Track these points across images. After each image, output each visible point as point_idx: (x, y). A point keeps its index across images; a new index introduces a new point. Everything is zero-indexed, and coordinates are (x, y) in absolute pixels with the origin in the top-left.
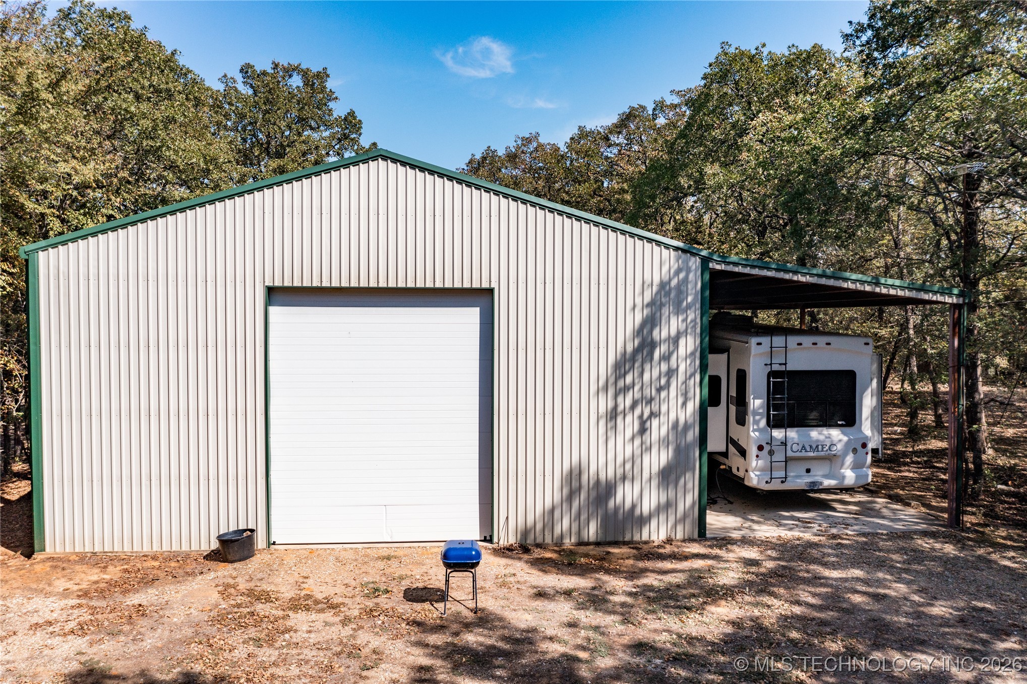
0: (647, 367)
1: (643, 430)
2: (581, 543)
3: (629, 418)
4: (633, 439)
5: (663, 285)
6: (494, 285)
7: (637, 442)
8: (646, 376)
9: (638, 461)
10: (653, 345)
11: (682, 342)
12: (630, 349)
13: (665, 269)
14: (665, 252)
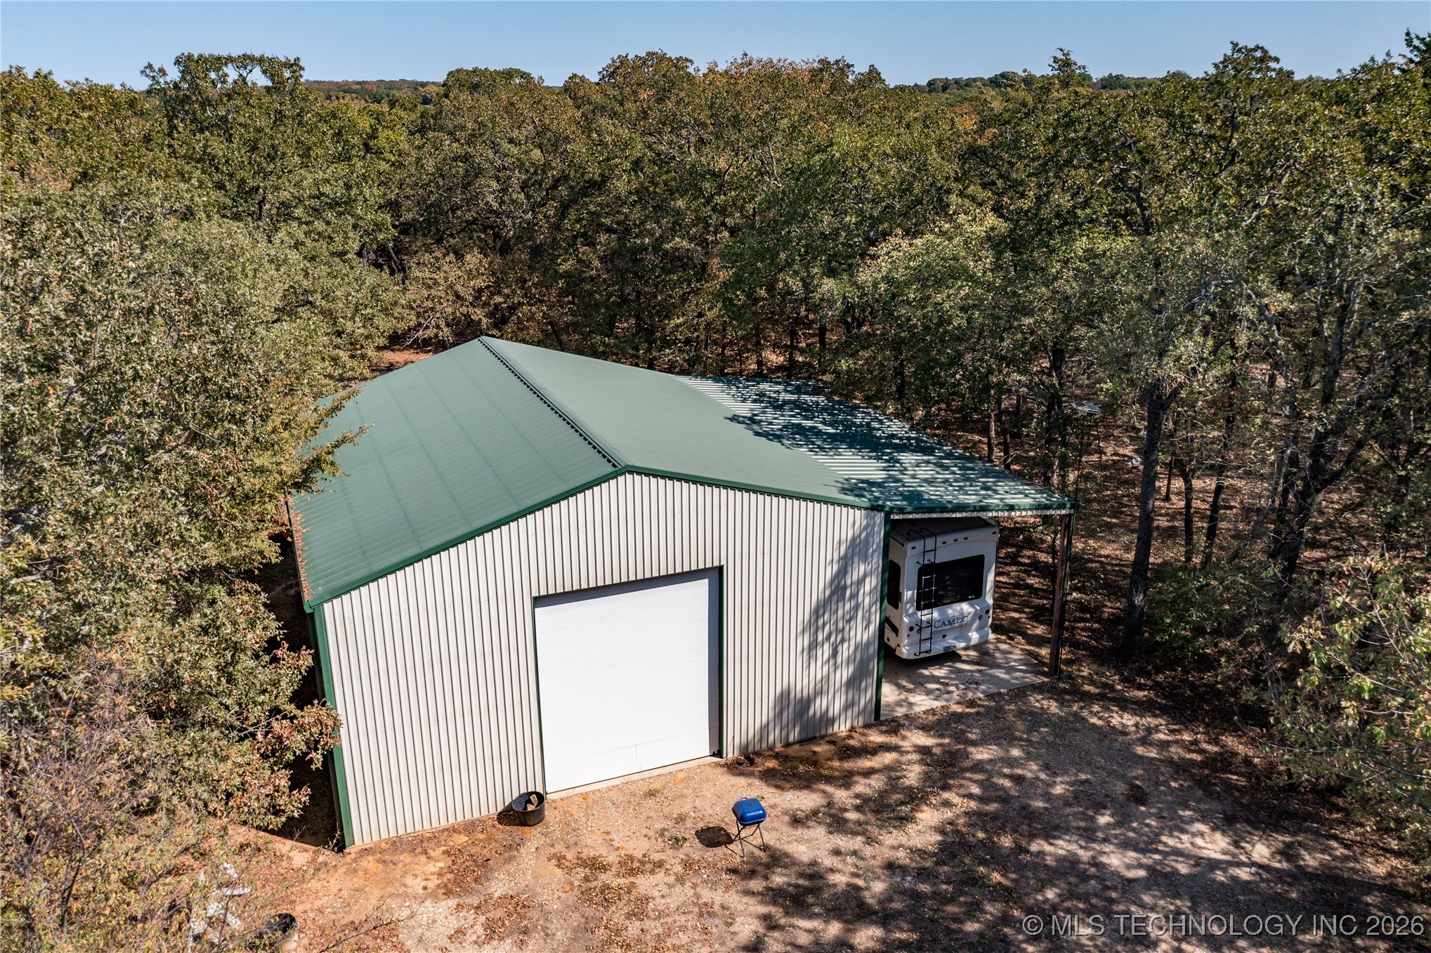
0: (841, 605)
1: (835, 654)
2: (788, 745)
3: (826, 646)
4: (828, 661)
5: (854, 539)
6: (723, 562)
7: (831, 662)
8: (840, 612)
9: (832, 676)
10: (845, 588)
11: (868, 580)
12: (827, 593)
13: (857, 525)
14: (858, 512)
